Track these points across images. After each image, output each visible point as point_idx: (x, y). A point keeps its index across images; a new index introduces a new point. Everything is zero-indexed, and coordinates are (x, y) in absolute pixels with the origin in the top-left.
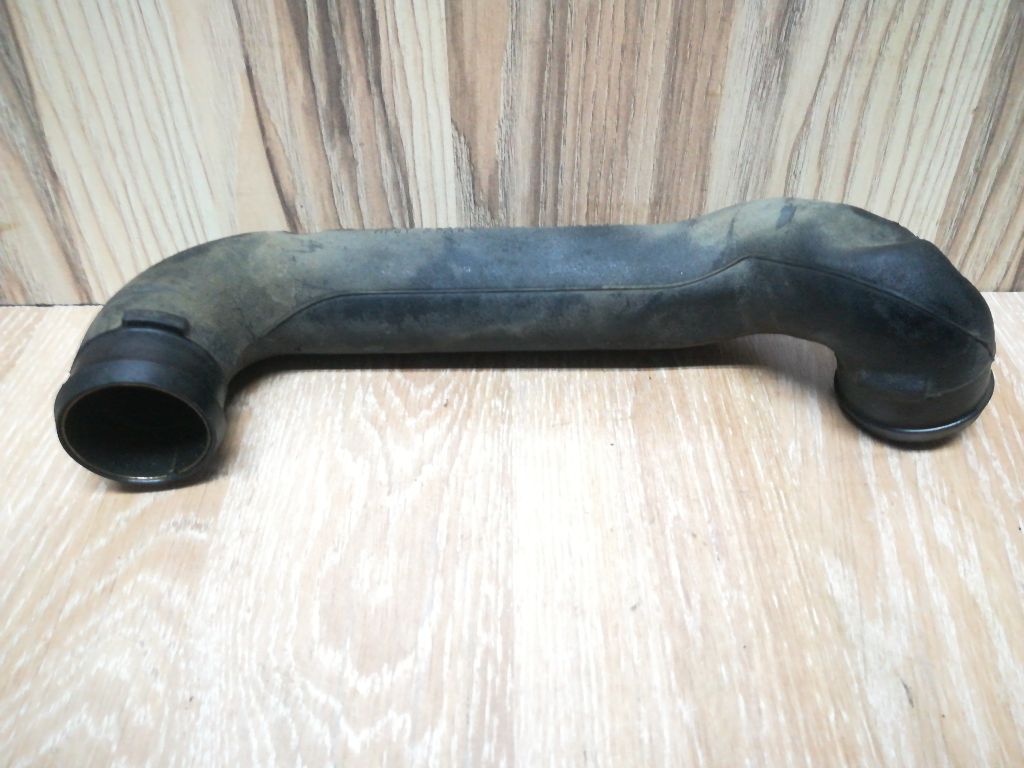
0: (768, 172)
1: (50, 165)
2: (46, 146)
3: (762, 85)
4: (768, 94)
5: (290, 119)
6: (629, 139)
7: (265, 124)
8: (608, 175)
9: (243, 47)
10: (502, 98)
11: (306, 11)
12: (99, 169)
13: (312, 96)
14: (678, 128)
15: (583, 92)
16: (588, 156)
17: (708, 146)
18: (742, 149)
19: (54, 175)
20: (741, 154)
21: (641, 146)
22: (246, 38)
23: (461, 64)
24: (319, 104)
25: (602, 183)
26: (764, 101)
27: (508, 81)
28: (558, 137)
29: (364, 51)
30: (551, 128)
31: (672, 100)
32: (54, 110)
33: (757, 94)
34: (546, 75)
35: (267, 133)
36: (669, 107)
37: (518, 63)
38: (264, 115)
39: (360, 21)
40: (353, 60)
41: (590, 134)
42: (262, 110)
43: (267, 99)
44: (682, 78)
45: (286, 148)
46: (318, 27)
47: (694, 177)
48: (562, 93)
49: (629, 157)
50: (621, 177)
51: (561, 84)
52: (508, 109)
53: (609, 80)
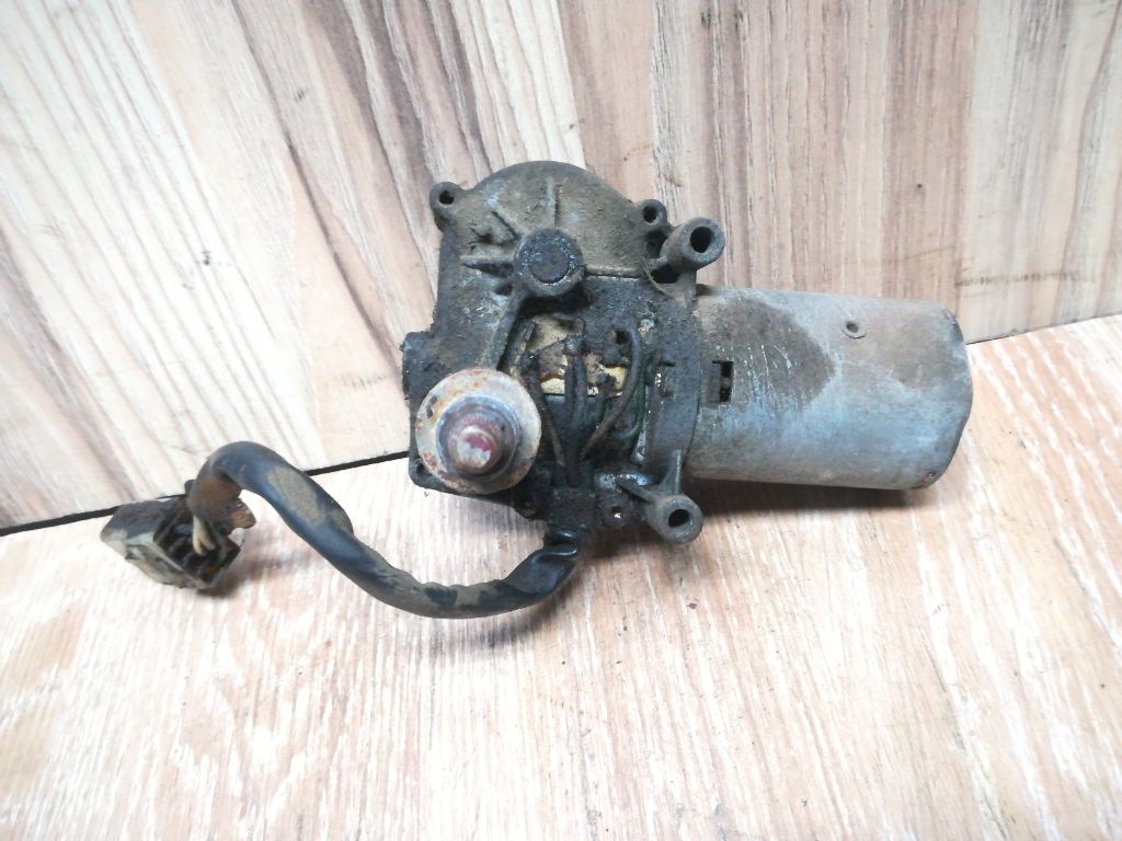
0: (1052, 147)
1: (47, 334)
2: (38, 310)
3: (1034, 25)
4: (1044, 36)
5: (361, 207)
6: (845, 140)
7: (327, 221)
8: (819, 196)
9: (281, 121)
10: (655, 121)
11: (359, 51)
12: (113, 326)
13: (385, 169)
14: (916, 110)
15: (771, 86)
16: (788, 174)
17: (961, 128)
18: (1011, 123)
19: (55, 345)
20: (1010, 130)
21: (863, 147)
22: (282, 108)
23: (590, 82)
24: (397, 180)
25: (811, 208)
26: (1038, 47)
27: (660, 92)
28: (741, 155)
29: (451, 93)
30: (730, 146)
31: (903, 73)
32: (39, 260)
33: (1028, 40)
34: (716, 72)
35: (332, 233)
36: (900, 82)
37: (673, 63)
38: (324, 210)
39: (438, 48)
40: (437, 109)
41: (787, 145)
42: (319, 203)
43: (324, 186)
44: (914, 38)
45: (361, 249)
46: (380, 72)
47: (943, 176)
48: (740, 94)
49: (847, 166)
50: (838, 194)
51: (738, 81)
52: (665, 132)
53: (808, 62)
